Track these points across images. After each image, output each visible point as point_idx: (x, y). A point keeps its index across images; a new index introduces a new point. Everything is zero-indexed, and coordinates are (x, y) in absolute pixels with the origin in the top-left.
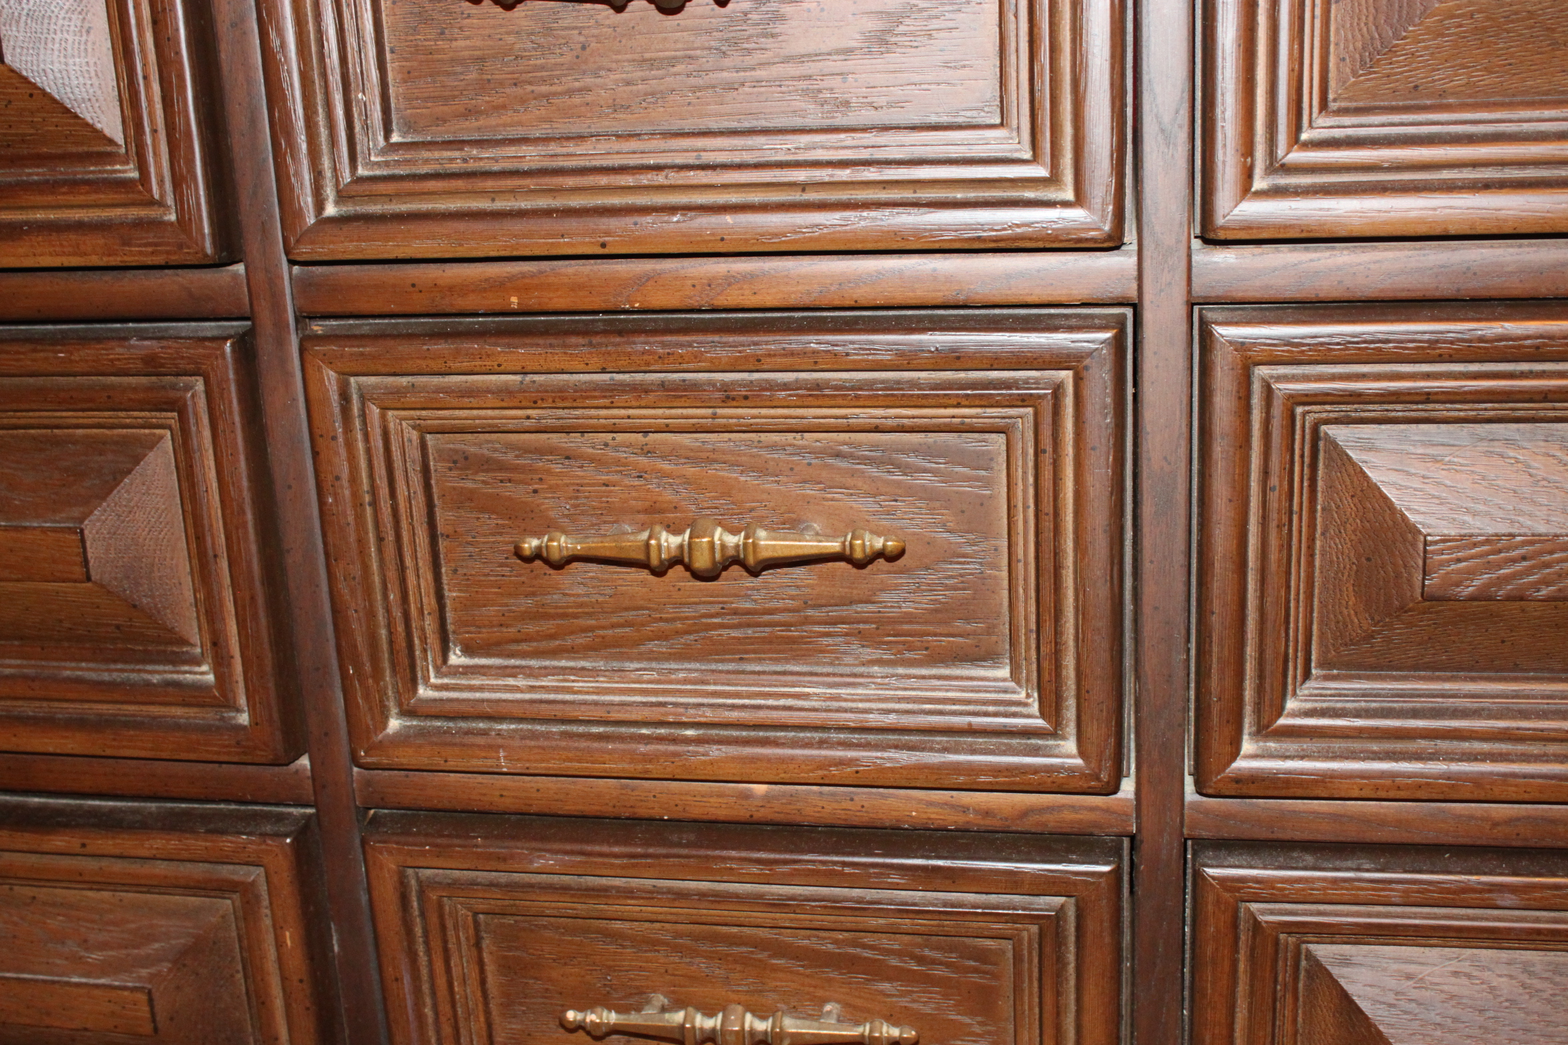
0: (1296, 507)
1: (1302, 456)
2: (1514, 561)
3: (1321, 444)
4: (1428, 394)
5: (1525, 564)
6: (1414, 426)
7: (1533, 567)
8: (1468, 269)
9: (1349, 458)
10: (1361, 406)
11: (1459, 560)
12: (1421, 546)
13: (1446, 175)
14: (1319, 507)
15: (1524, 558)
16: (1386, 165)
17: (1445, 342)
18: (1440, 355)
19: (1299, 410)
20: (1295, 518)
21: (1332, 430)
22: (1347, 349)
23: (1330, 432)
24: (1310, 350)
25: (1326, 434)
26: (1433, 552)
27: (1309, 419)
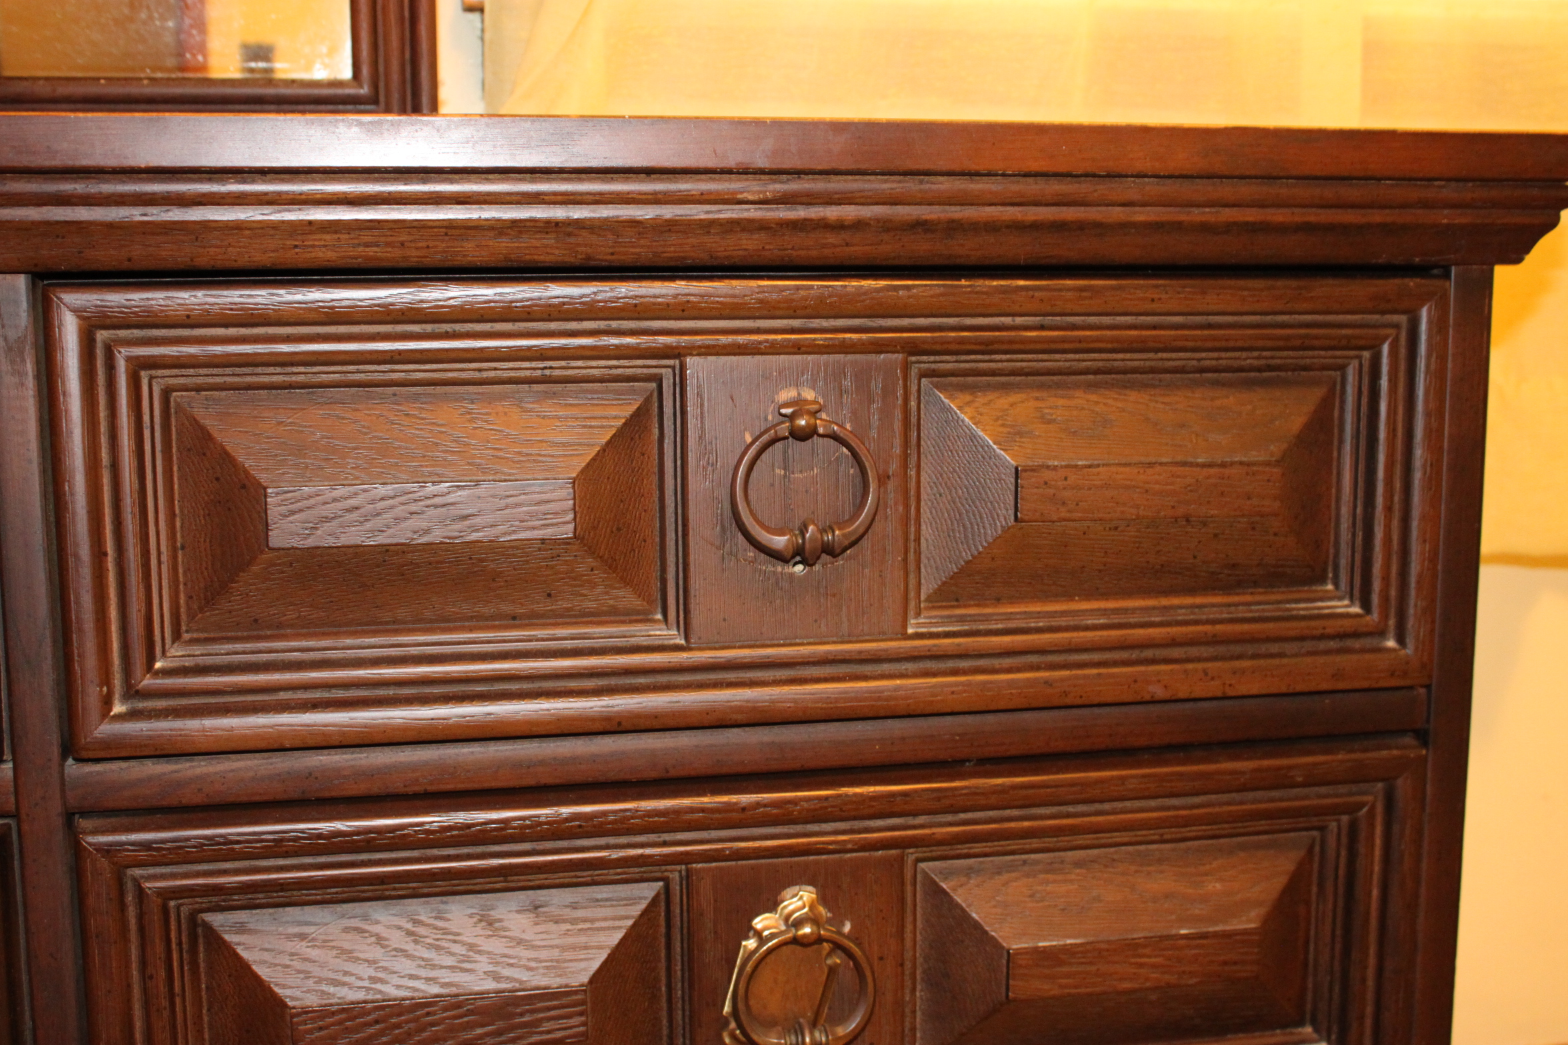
0: (177, 989)
1: (180, 944)
2: (368, 1024)
3: (200, 930)
4: (282, 884)
5: (378, 1027)
6: (281, 909)
7: (386, 1028)
8: (310, 774)
9: (224, 942)
10: (228, 897)
11: (321, 1028)
12: (288, 1018)
13: (283, 695)
14: (203, 986)
15: (377, 1022)
16: (229, 689)
17: (289, 840)
18: (287, 852)
19: (172, 903)
20: (178, 1000)
21: (209, 917)
22: (204, 850)
23: (206, 919)
24: (170, 854)
25: (203, 921)
26: (299, 1024)
27: (185, 910)
